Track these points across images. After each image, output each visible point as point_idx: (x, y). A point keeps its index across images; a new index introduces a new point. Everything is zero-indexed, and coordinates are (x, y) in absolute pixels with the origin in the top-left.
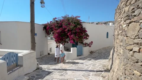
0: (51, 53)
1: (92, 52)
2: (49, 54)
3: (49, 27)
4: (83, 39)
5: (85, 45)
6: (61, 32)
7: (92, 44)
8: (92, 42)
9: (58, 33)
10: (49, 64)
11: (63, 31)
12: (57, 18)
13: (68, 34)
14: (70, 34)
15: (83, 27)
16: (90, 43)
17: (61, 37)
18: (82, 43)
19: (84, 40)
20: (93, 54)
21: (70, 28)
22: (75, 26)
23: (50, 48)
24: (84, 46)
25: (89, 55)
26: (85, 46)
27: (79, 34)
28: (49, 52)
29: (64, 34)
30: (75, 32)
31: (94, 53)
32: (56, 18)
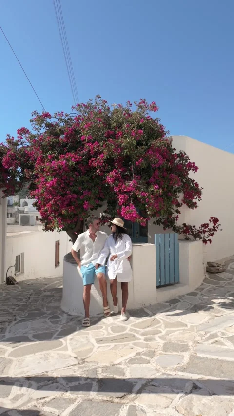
0: (18, 279)
1: (212, 269)
2: (10, 281)
3: (14, 157)
4: (175, 207)
5: (182, 236)
6: (74, 169)
7: (215, 229)
8: (216, 221)
9: (56, 173)
10: (8, 335)
11: (84, 168)
12: (52, 114)
13: (110, 177)
14: (116, 179)
15: (177, 152)
16: (206, 226)
17: (74, 192)
18: (169, 223)
19: (178, 212)
20: (222, 275)
21: (118, 147)
22: (139, 144)
23: (18, 258)
24: (181, 240)
25: (205, 280)
26: (187, 239)
27: (164, 177)
28: (12, 273)
29: (85, 178)
30: (142, 163)
31: (224, 271)
32: (47, 115)
